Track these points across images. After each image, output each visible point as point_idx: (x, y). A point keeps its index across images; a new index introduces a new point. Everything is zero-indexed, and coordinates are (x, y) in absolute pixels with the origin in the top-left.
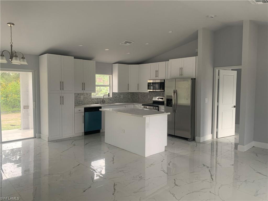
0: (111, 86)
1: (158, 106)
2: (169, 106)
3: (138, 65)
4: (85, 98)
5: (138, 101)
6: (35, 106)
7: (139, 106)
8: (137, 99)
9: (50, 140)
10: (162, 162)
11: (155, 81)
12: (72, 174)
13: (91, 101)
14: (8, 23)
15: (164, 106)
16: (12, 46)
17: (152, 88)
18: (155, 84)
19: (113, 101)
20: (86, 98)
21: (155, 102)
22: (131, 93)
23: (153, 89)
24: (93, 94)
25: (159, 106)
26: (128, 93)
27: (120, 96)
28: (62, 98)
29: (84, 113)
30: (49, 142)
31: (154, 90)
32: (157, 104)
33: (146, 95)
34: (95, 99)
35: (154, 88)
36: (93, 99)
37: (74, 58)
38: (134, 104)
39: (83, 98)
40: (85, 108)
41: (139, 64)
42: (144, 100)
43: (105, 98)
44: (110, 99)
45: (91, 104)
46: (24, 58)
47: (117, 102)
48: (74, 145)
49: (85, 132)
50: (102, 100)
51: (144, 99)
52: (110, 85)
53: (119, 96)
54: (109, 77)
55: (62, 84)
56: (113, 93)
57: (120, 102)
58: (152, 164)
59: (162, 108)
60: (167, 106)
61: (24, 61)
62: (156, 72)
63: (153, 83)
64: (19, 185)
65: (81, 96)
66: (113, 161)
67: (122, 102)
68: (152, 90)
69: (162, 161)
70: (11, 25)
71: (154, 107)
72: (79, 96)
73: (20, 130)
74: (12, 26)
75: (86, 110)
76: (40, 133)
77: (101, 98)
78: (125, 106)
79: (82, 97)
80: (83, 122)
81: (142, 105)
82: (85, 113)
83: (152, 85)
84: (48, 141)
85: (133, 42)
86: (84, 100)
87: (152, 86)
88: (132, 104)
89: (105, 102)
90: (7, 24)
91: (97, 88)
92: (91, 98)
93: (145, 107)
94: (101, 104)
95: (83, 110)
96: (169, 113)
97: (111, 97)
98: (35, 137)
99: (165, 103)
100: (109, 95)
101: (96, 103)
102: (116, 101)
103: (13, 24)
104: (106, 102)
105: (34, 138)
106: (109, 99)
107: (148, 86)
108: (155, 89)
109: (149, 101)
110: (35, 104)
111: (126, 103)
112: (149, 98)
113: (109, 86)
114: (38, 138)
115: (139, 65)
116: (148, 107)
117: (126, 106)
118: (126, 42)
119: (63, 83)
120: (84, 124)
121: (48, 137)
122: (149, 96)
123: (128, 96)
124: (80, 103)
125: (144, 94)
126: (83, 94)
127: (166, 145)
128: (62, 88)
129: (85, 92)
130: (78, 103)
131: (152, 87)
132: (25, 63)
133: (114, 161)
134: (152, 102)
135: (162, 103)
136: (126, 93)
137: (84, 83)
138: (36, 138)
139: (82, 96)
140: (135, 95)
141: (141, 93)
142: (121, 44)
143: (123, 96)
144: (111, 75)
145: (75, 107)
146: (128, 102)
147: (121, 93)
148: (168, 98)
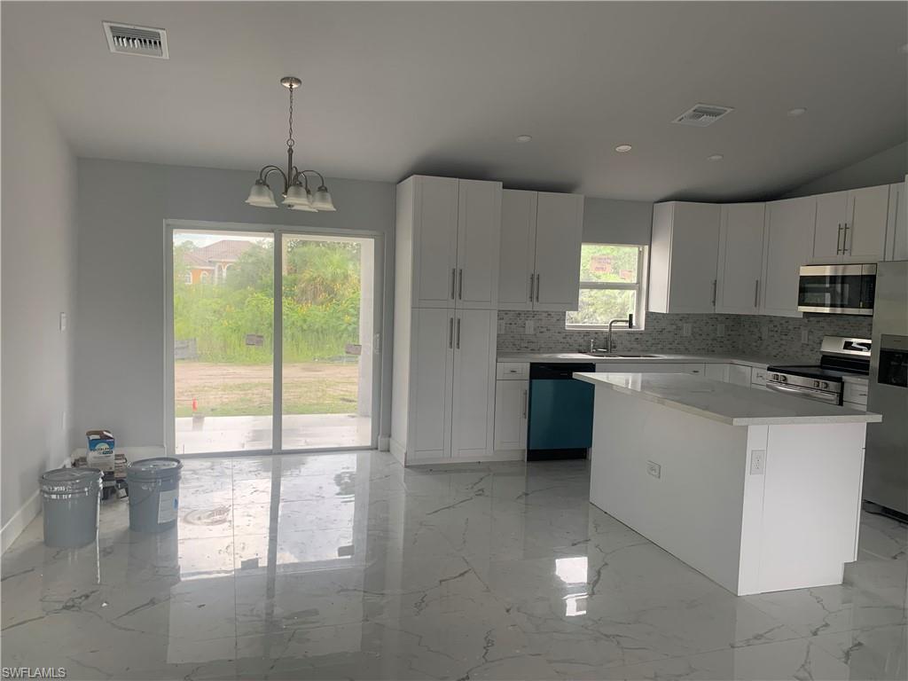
0: (642, 288)
1: (839, 380)
2: (892, 384)
3: (762, 204)
4: (542, 330)
5: (755, 349)
6: (378, 347)
7: (756, 374)
8: (755, 344)
9: (411, 464)
10: (815, 634)
11: (844, 270)
12: (427, 605)
13: (562, 340)
14: (284, 80)
15: (867, 381)
16: (290, 151)
17: (828, 301)
18: (843, 283)
19: (649, 344)
20: (544, 330)
21: (830, 361)
22: (728, 317)
23: (832, 305)
24: (570, 314)
25: (847, 378)
26: (716, 318)
27: (679, 328)
28: (455, 326)
29: (527, 383)
30: (408, 470)
31: (839, 310)
32: (834, 369)
33: (790, 327)
34: (579, 332)
35: (839, 303)
36: (572, 334)
37: (504, 187)
38: (735, 361)
39: (535, 330)
40: (532, 364)
41: (765, 201)
42: (783, 347)
43: (615, 333)
44: (636, 337)
45: (562, 351)
46: (326, 190)
47: (662, 351)
48: (481, 492)
49: (528, 450)
50: (604, 340)
51: (784, 342)
52: (639, 282)
53: (674, 327)
54: (640, 252)
55: (457, 277)
56: (649, 315)
57: (677, 352)
58: (758, 637)
59: (858, 387)
60: (880, 381)
61: (323, 199)
62: (842, 232)
63: (833, 279)
64: (252, 610)
65: (527, 322)
66: (594, 586)
67: (687, 351)
68: (827, 310)
69: (814, 629)
70: (291, 85)
71: (821, 381)
72: (520, 322)
73: (353, 417)
74: (295, 86)
75: (539, 371)
76: (390, 436)
77: (602, 332)
78: (695, 367)
79: (530, 325)
80: (525, 414)
81: (769, 369)
82: (534, 381)
83: (828, 285)
84: (406, 467)
85: (729, 110)
86: (539, 335)
87: (827, 290)
88: (725, 360)
89: (615, 347)
90: (281, 81)
91: (584, 295)
92: (562, 330)
93: (781, 379)
94: (597, 353)
95: (525, 369)
96: (878, 418)
97: (643, 329)
98: (374, 448)
99: (875, 364)
100: (630, 321)
101: (581, 348)
102: (660, 346)
103: (298, 81)
104: (619, 347)
105: (372, 449)
106: (633, 339)
107: (802, 290)
108: (842, 306)
109: (805, 352)
110: (378, 340)
111: (701, 355)
112: (804, 340)
113: (637, 286)
114: (381, 451)
115: (768, 203)
116: (792, 378)
117: (699, 367)
118: (699, 113)
119: (461, 274)
120: (527, 420)
121: (405, 451)
122: (804, 333)
123: (716, 329)
124: (524, 345)
125: (782, 326)
126: (534, 314)
127: (852, 557)
128: (457, 291)
129: (538, 307)
130: (514, 345)
131: (828, 296)
132: (328, 206)
133: (598, 585)
134: (815, 360)
135: (859, 366)
136: (706, 315)
137: (536, 277)
138: (377, 449)
139: (532, 322)
140: (747, 326)
141: (771, 319)
142: (676, 121)
143: (693, 328)
144: (647, 247)
145: (499, 360)
146: (710, 352)
147: (684, 318)
148: (889, 346)
